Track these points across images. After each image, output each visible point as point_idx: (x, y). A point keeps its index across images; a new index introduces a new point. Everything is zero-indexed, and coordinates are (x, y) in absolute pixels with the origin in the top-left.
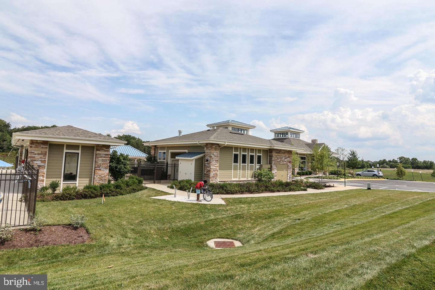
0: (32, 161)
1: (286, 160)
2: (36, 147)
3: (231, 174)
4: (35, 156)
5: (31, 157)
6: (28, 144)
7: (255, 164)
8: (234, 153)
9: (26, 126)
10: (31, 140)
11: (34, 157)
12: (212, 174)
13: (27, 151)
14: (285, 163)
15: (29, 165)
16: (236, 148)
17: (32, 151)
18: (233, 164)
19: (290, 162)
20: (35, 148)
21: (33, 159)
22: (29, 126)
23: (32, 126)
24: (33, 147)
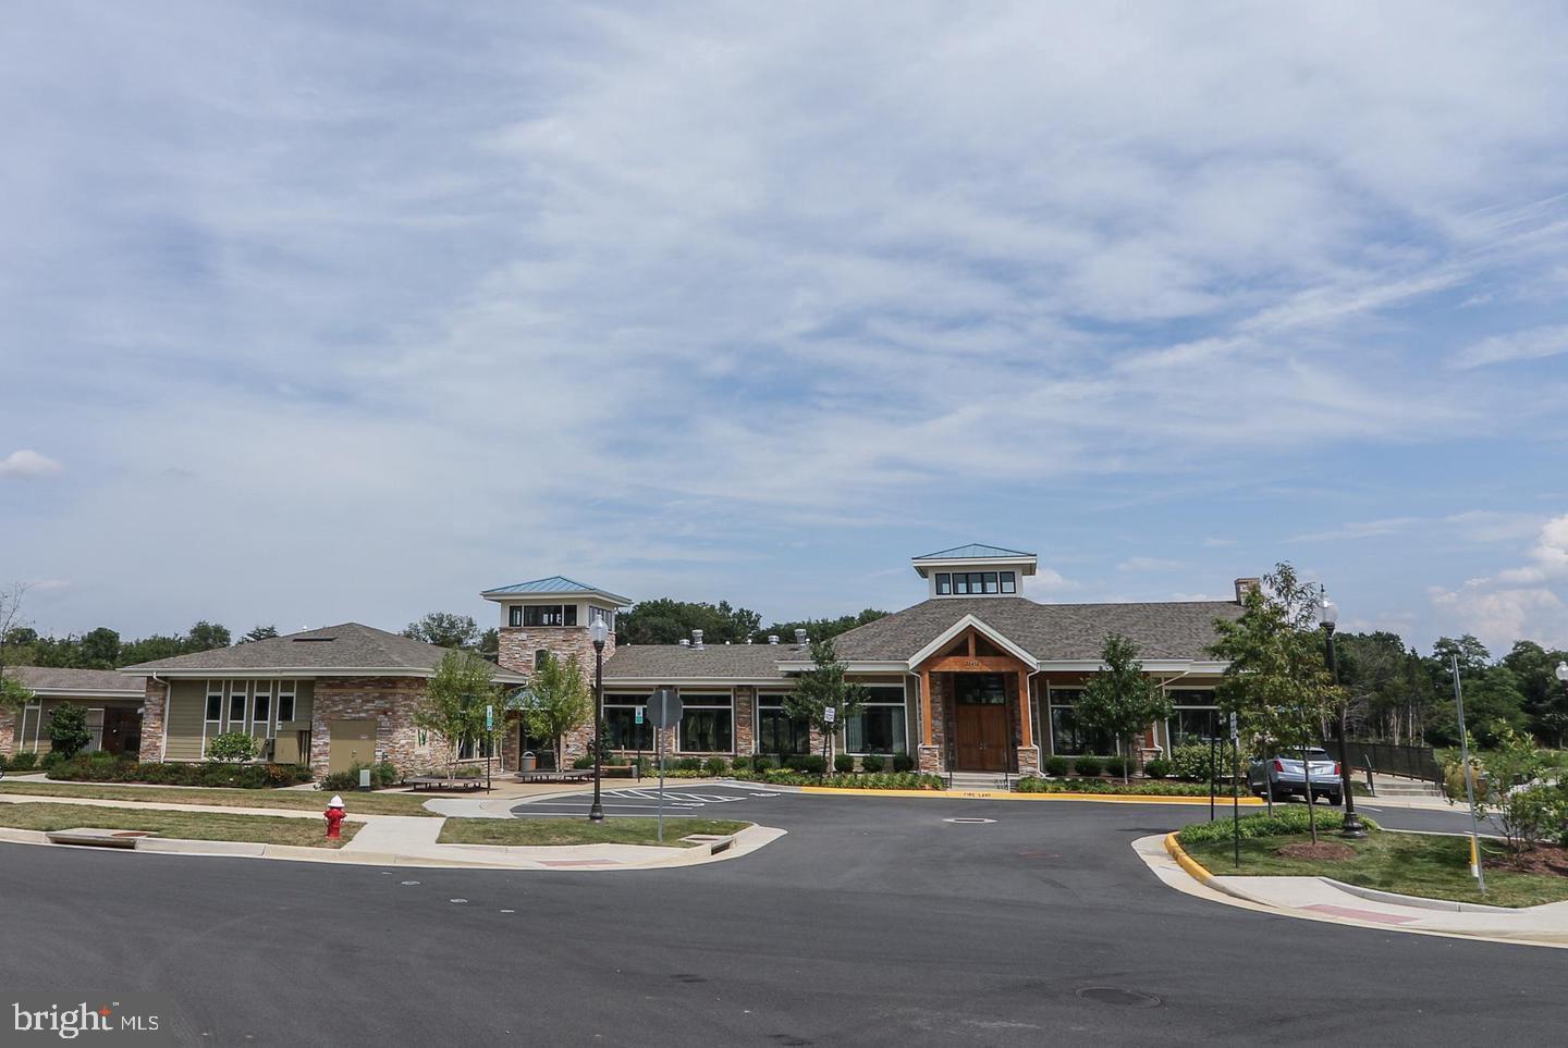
1: (370, 706)
3: (198, 746)
7: (273, 722)
8: (209, 694)
12: (144, 744)
14: (362, 715)
16: (216, 683)
18: (206, 721)
19: (385, 713)
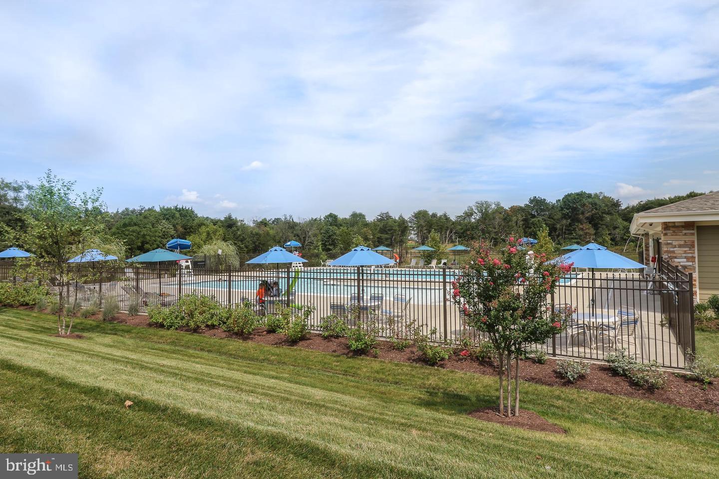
0: (671, 258)
2: (674, 233)
4: (675, 249)
5: (667, 252)
6: (659, 228)
9: (644, 200)
10: (665, 223)
11: (673, 252)
13: (657, 243)
15: (669, 265)
17: (669, 242)
20: (672, 235)
21: (672, 255)
22: (649, 201)
23: (653, 199)
24: (669, 234)
